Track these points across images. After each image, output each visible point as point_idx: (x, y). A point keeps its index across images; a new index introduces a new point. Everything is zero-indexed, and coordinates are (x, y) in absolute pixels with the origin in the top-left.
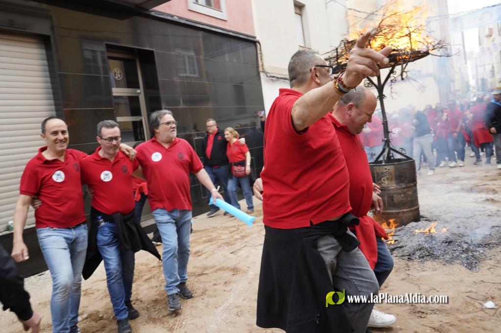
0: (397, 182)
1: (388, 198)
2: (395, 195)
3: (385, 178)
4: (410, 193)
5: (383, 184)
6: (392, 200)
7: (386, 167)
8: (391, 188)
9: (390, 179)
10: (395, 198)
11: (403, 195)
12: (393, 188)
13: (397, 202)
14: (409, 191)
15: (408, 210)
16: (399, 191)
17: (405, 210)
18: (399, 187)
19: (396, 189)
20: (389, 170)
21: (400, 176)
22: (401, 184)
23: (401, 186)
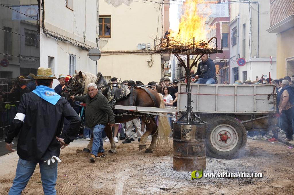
0: (196, 137)
1: (189, 148)
2: (194, 146)
3: (189, 134)
4: (203, 146)
5: (187, 138)
6: (192, 150)
7: (190, 126)
8: (191, 141)
9: (192, 135)
10: (194, 148)
11: (199, 147)
12: (193, 141)
13: (195, 152)
14: (203, 145)
15: (201, 158)
16: (197, 144)
17: (199, 158)
18: (196, 141)
19: (195, 142)
20: (192, 128)
21: (198, 134)
22: (198, 139)
23: (198, 140)
